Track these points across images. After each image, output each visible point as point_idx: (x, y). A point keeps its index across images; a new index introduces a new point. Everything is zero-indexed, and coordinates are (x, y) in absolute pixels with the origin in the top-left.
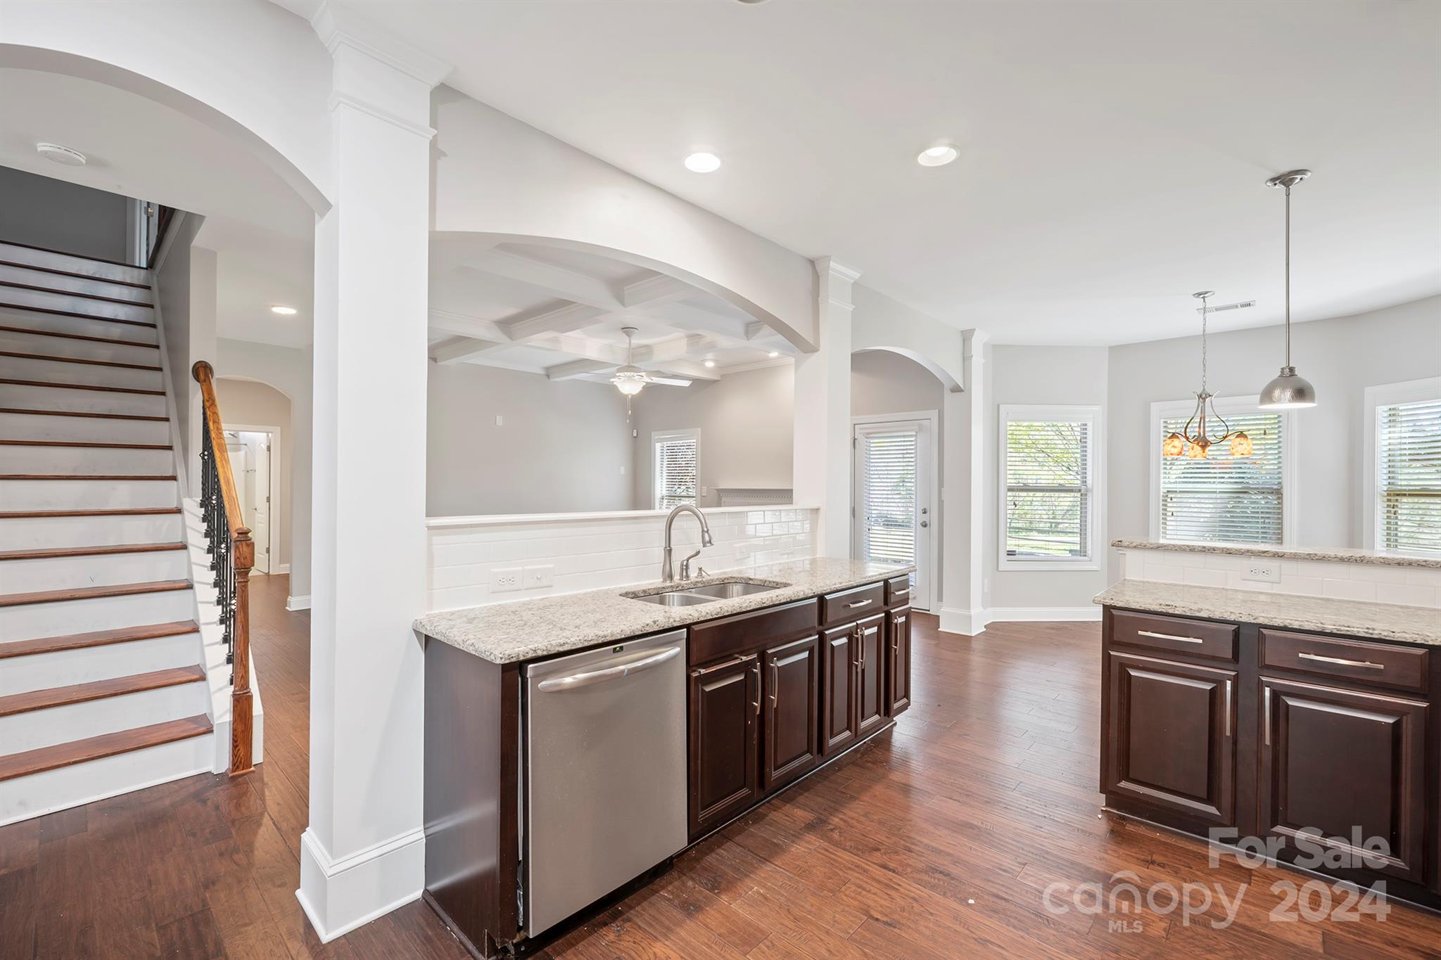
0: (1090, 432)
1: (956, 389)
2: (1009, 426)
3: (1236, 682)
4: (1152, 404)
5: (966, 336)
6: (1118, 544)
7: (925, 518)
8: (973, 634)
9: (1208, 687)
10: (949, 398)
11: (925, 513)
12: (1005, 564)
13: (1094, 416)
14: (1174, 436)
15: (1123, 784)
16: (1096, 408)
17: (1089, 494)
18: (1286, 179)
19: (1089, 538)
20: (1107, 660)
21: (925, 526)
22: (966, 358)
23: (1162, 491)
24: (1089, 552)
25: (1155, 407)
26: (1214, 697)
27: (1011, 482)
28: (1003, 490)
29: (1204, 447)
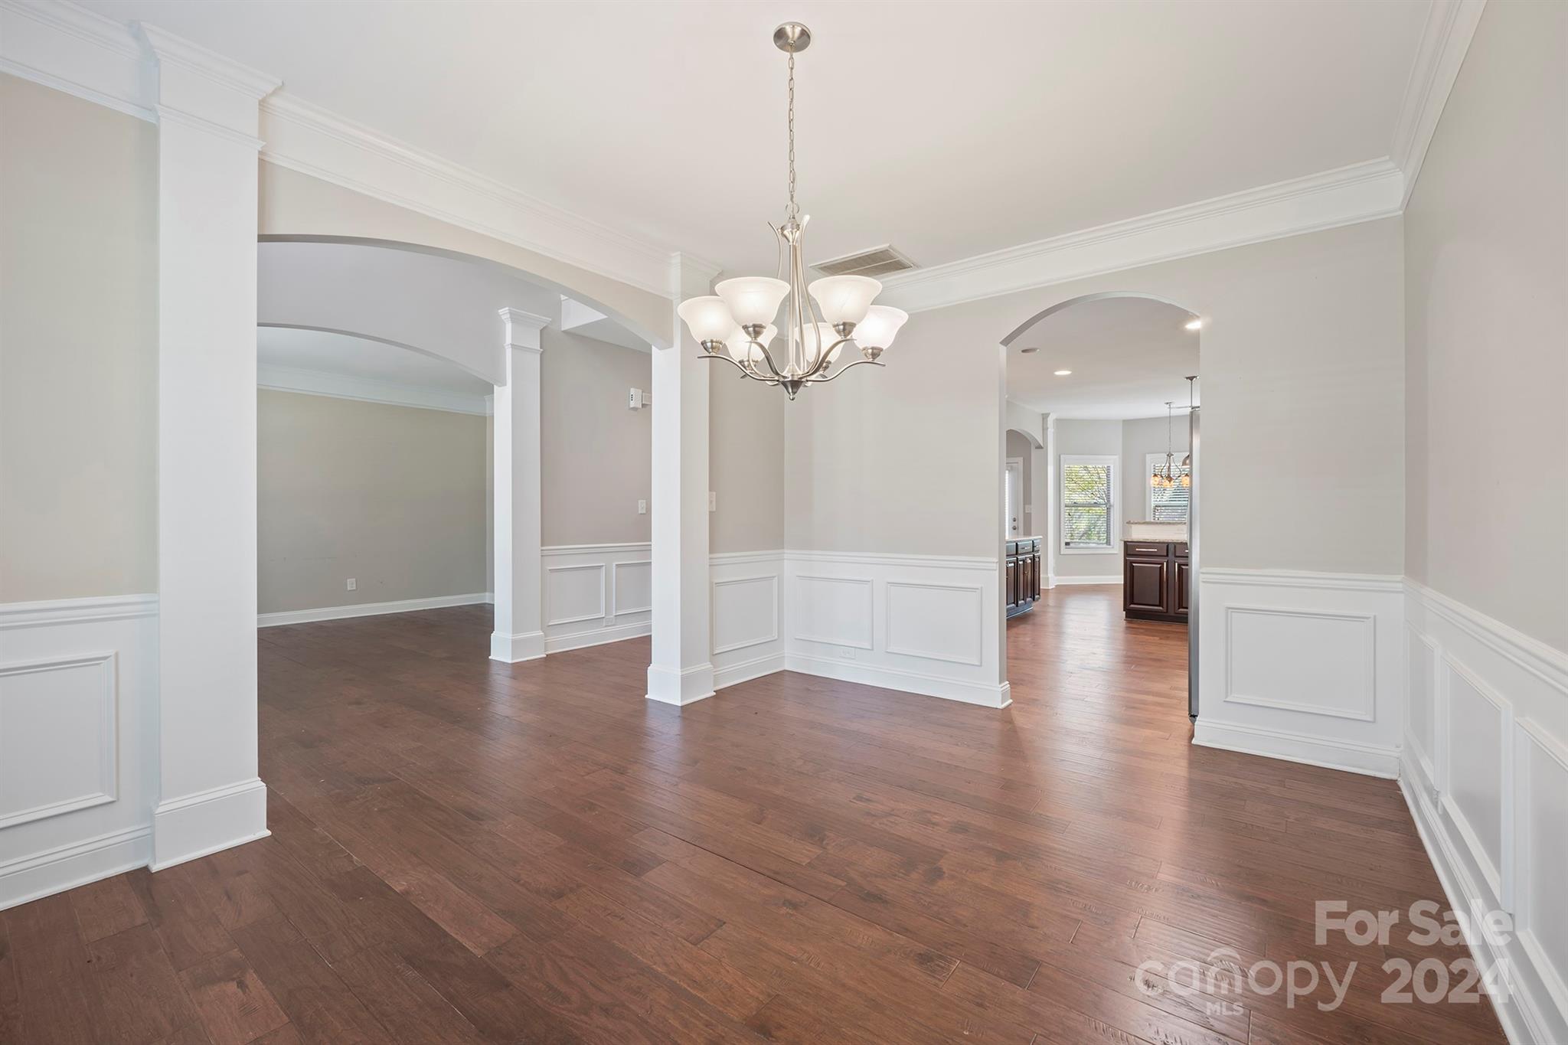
0: (1112, 471)
1: (1039, 447)
2: (1065, 467)
3: (1167, 562)
4: (1147, 455)
5: (1045, 417)
6: (1129, 523)
7: (1015, 524)
8: (1050, 588)
9: (1159, 566)
10: (1034, 453)
11: (1015, 521)
12: (1064, 550)
13: (1114, 462)
14: (1155, 475)
15: (1132, 606)
16: (1115, 457)
17: (1112, 508)
18: (1191, 378)
19: (1112, 534)
20: (1126, 561)
21: (1015, 529)
22: (1045, 429)
23: (1153, 505)
24: (1112, 543)
25: (1148, 457)
26: (1161, 569)
27: (1067, 502)
28: (1063, 506)
29: (1170, 481)
